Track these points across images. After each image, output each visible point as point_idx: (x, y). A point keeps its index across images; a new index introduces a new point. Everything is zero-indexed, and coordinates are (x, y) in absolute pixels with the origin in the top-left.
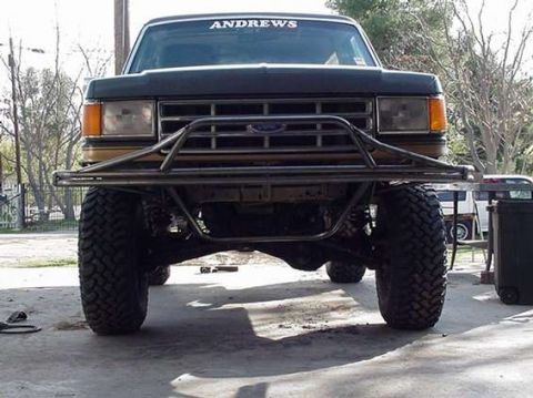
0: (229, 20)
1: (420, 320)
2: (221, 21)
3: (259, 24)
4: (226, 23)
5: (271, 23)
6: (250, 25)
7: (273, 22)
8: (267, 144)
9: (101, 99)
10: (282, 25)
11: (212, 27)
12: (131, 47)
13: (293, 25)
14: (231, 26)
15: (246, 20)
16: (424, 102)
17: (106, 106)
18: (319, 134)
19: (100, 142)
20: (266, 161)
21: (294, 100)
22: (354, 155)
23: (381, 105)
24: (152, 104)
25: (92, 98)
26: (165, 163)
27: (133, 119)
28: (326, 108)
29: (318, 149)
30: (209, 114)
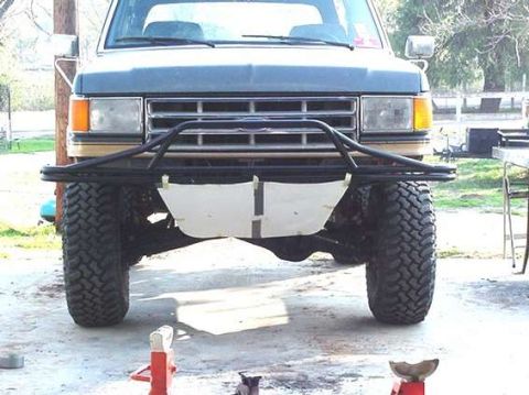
1: (408, 312)
8: (252, 141)
9: (88, 95)
16: (408, 101)
17: (95, 101)
18: (304, 131)
19: (86, 137)
20: (252, 158)
21: (279, 99)
22: (338, 154)
23: (364, 104)
24: (139, 101)
25: (80, 94)
26: (152, 162)
27: (120, 116)
28: (312, 106)
29: (303, 147)
30: (196, 110)
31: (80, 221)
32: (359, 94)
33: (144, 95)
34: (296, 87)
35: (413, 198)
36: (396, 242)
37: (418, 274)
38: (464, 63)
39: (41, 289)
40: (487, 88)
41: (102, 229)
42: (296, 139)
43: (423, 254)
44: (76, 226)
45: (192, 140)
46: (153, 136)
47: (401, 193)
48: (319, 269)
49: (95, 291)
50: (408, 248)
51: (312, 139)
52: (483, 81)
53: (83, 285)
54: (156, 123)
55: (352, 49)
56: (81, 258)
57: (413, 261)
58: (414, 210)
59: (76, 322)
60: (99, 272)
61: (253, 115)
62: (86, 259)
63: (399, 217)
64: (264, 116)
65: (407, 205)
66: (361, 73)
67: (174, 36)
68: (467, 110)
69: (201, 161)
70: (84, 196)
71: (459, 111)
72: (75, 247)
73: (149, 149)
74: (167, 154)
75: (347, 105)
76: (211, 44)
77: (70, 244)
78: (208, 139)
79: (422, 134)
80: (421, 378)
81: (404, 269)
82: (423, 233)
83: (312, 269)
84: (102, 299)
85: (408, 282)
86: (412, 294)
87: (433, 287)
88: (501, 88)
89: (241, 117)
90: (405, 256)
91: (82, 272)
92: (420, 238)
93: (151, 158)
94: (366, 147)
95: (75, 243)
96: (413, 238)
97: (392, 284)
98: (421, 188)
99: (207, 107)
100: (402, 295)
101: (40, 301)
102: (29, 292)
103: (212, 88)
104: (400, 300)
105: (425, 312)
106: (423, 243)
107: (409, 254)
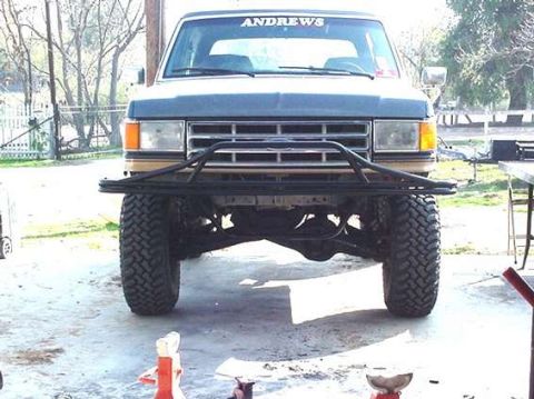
0: (259, 17)
2: (252, 18)
3: (288, 22)
4: (256, 20)
5: (299, 21)
6: (279, 24)
7: (302, 20)
8: (279, 159)
9: (139, 119)
10: (309, 24)
11: (243, 25)
12: (167, 43)
13: (320, 23)
14: (261, 23)
15: (276, 17)
16: (415, 125)
17: (144, 124)
18: (324, 152)
19: (137, 155)
20: (279, 174)
21: (303, 122)
22: (352, 171)
23: (377, 127)
24: (182, 124)
25: (132, 117)
26: (191, 177)
27: (165, 136)
28: (331, 129)
29: (322, 164)
30: (230, 132)
31: (135, 226)
32: (372, 119)
33: (186, 119)
34: (318, 112)
35: (420, 208)
36: (404, 246)
37: (424, 274)
38: (493, 85)
39: (114, 279)
40: (512, 106)
41: (152, 233)
42: (317, 157)
43: (429, 257)
44: (131, 230)
45: (227, 157)
46: (193, 154)
47: (410, 204)
48: (350, 263)
49: (146, 285)
50: (415, 252)
51: (330, 157)
52: (509, 100)
53: (136, 281)
54: (196, 143)
55: (372, 78)
56: (135, 258)
57: (420, 263)
58: (421, 220)
59: (133, 311)
60: (149, 270)
61: (280, 137)
62: (139, 259)
63: (408, 225)
64: (288, 138)
65: (416, 214)
66: (375, 100)
67: (222, 67)
68: (494, 124)
69: (236, 176)
70: (139, 204)
71: (486, 125)
72: (130, 248)
73: (189, 166)
74: (204, 170)
75: (362, 129)
76: (252, 75)
77: (126, 246)
78: (240, 157)
79: (428, 153)
80: (396, 390)
81: (411, 270)
82: (429, 239)
83: (344, 263)
84: (153, 292)
85: (415, 282)
86: (419, 291)
87: (437, 285)
88: (523, 107)
89: (268, 138)
90: (412, 259)
91: (135, 270)
92: (425, 243)
93: (190, 173)
94: (377, 165)
95: (130, 244)
96: (420, 243)
97: (402, 283)
98: (428, 200)
99: (240, 129)
100: (410, 292)
101: (109, 291)
102: (102, 281)
103: (245, 112)
104: (409, 297)
105: (432, 307)
106: (429, 248)
107: (416, 257)
